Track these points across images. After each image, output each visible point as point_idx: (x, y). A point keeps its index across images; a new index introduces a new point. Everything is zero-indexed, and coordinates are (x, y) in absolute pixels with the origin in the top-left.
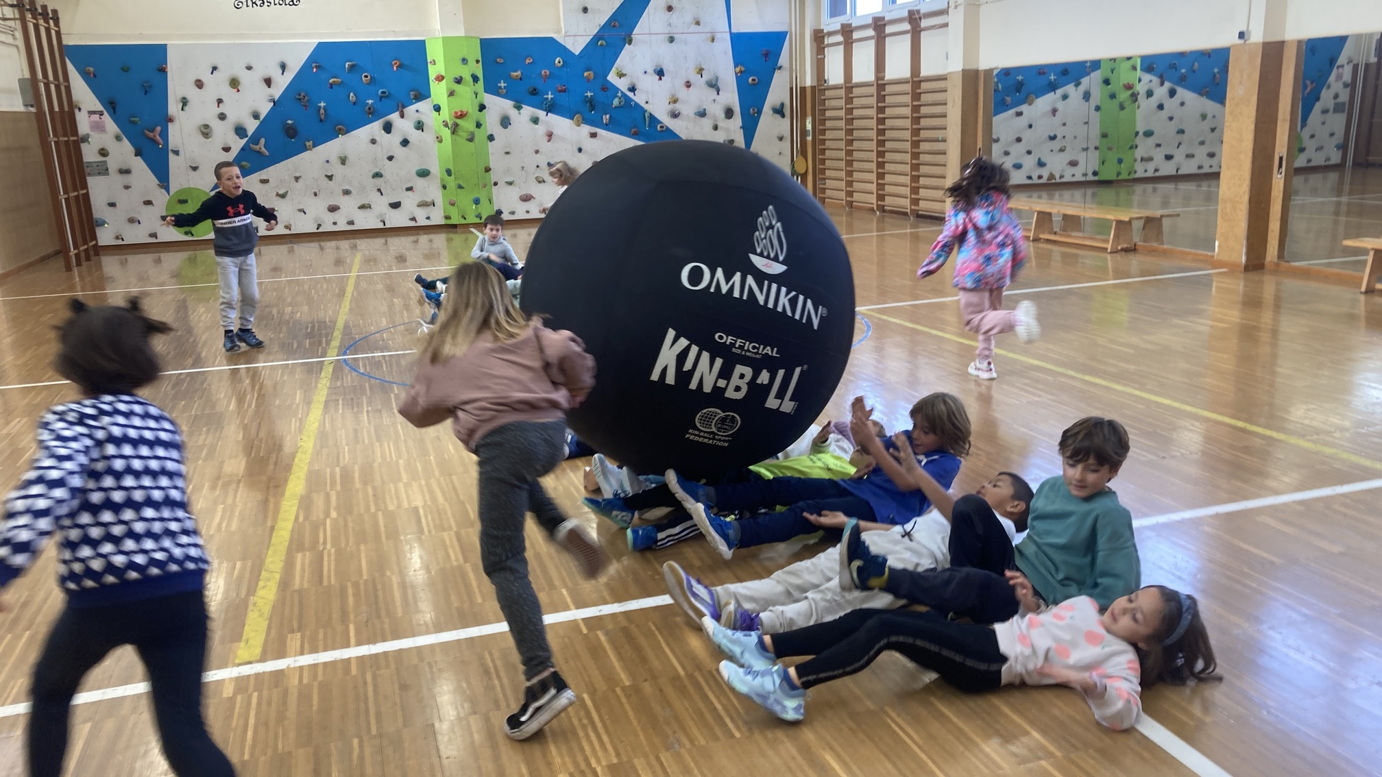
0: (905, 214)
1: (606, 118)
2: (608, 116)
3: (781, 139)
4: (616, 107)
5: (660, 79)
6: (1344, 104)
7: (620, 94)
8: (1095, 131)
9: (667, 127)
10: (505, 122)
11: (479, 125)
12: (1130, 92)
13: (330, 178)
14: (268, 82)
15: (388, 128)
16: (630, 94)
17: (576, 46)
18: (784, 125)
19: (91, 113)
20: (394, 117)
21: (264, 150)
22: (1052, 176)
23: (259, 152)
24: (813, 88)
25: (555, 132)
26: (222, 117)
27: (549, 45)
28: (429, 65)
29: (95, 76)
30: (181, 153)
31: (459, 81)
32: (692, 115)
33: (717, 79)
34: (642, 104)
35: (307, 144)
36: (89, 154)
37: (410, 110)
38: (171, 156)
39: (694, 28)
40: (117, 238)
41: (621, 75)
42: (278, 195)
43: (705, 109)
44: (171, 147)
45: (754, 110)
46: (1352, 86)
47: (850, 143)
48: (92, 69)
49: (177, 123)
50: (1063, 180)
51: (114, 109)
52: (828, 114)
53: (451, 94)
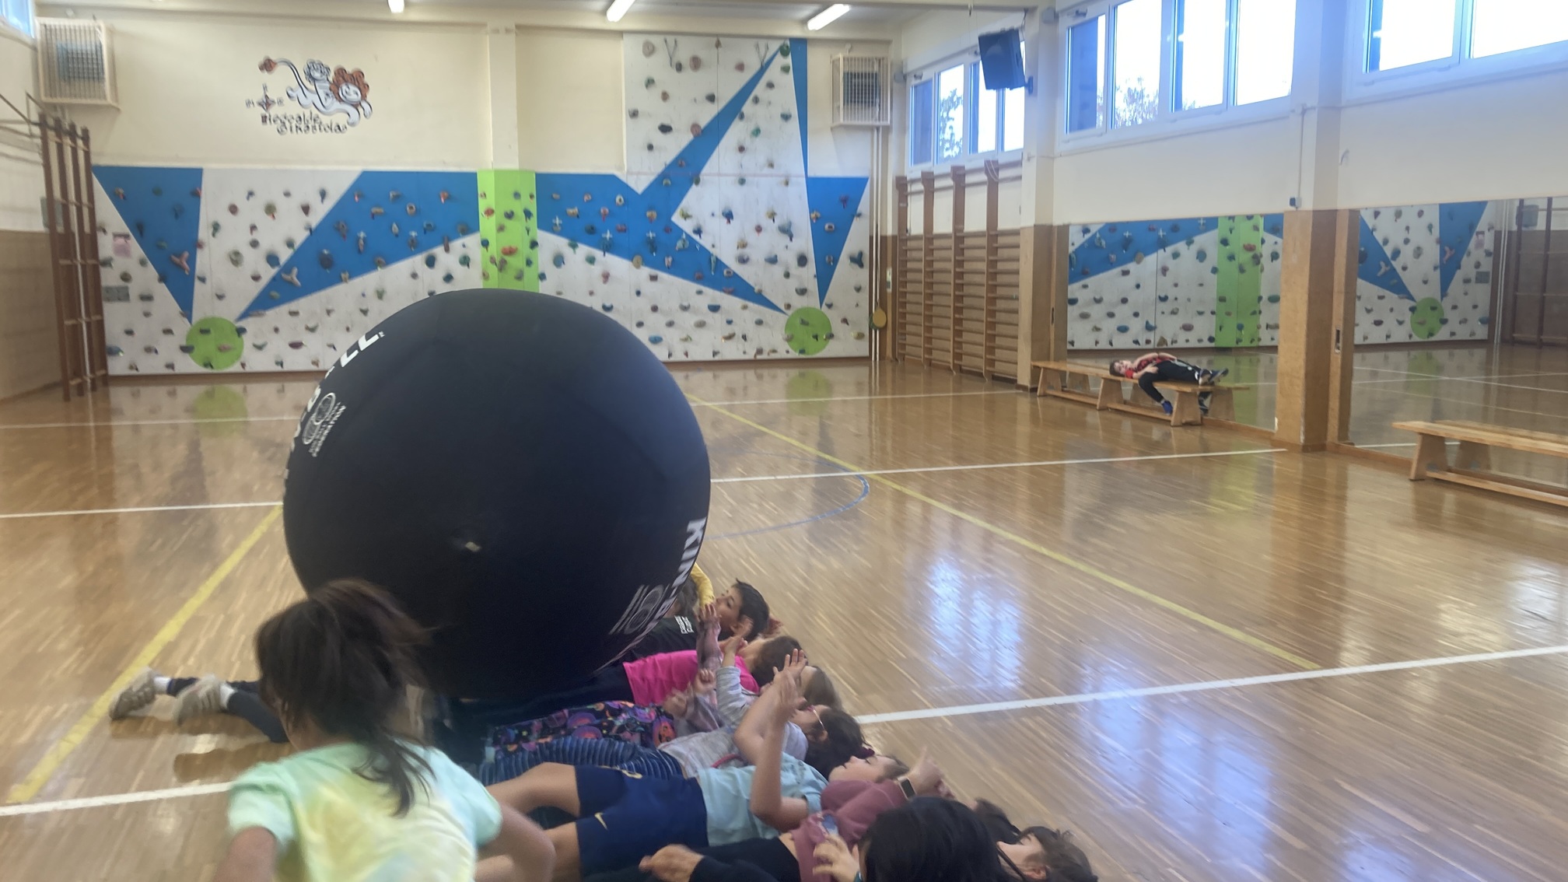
0: (980, 375)
1: (668, 260)
2: (670, 259)
3: (858, 289)
4: (680, 250)
5: (729, 222)
6: (1487, 274)
7: (684, 236)
8: (1212, 294)
9: (734, 273)
10: (559, 261)
11: (529, 263)
12: (1251, 254)
13: (365, 312)
14: (306, 209)
15: (431, 262)
16: (696, 237)
17: (639, 184)
18: (862, 276)
19: (116, 236)
20: (439, 251)
21: (296, 280)
22: (1163, 341)
23: (291, 283)
24: (894, 237)
25: (612, 273)
26: (254, 244)
27: (609, 183)
28: (480, 200)
29: (124, 198)
30: (208, 281)
31: (510, 215)
32: (762, 261)
33: (790, 224)
34: (708, 247)
35: (343, 275)
36: (109, 278)
37: (456, 245)
38: (197, 283)
39: (767, 170)
40: (131, 367)
41: (686, 216)
42: (308, 328)
43: (776, 256)
44: (198, 271)
45: (829, 258)
46: (1494, 254)
47: (930, 296)
48: (121, 191)
49: (206, 249)
50: (1175, 346)
51: (141, 233)
52: (910, 265)
53: (501, 228)
